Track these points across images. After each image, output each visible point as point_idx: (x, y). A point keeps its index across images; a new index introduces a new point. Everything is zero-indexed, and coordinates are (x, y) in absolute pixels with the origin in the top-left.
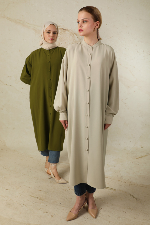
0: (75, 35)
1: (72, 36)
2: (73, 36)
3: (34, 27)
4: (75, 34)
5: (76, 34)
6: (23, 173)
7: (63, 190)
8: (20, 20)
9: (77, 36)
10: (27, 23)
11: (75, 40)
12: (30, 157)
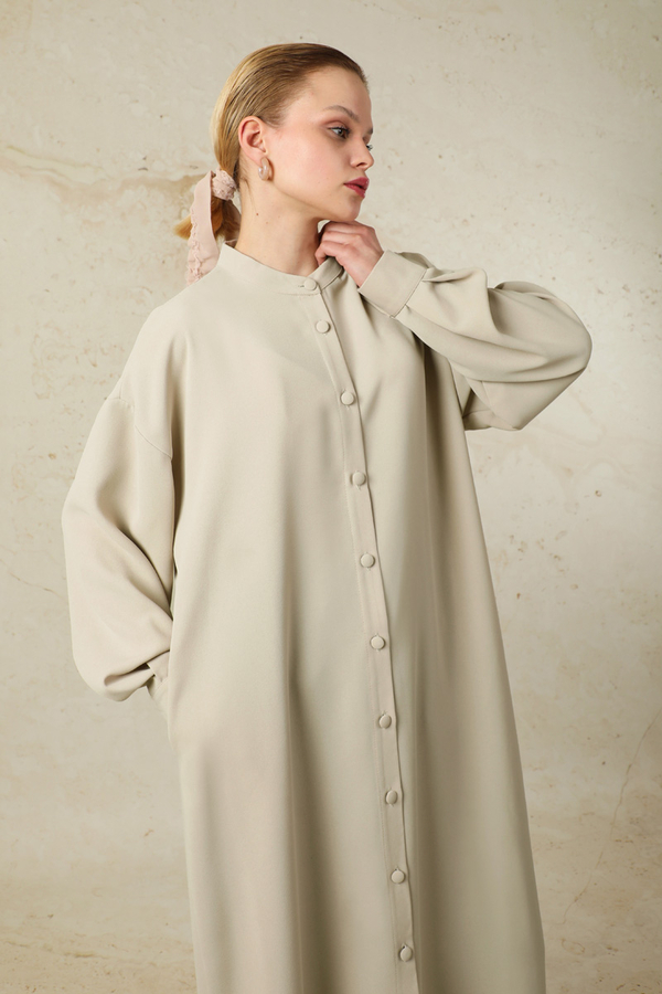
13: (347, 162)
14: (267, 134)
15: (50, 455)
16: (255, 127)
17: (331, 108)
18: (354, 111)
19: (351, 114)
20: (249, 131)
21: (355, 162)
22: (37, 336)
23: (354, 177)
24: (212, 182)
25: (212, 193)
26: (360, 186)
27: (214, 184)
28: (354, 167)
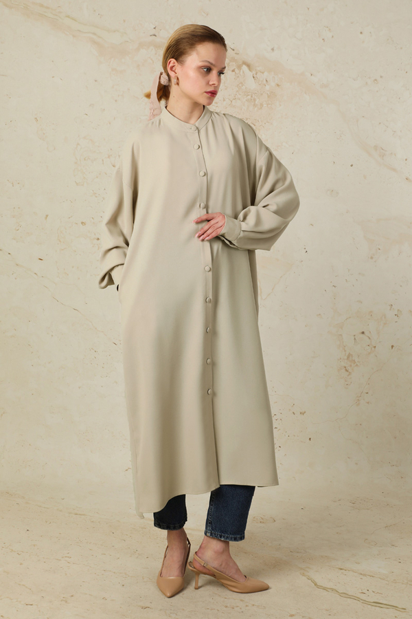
0: (245, 68)
1: (233, 71)
2: (237, 71)
3: (94, 34)
4: (244, 63)
5: (248, 66)
6: (67, 559)
7: (226, 607)
8: (42, 6)
9: (254, 72)
10: (68, 17)
11: (244, 87)
12: (76, 514)
13: (208, 83)
14: (178, 68)
15: (82, 223)
16: (174, 63)
17: (203, 61)
18: (213, 62)
19: (212, 64)
20: (171, 65)
21: (211, 83)
22: (78, 144)
23: (211, 89)
24: (160, 77)
25: (159, 82)
26: (213, 94)
27: (162, 78)
28: (211, 85)
